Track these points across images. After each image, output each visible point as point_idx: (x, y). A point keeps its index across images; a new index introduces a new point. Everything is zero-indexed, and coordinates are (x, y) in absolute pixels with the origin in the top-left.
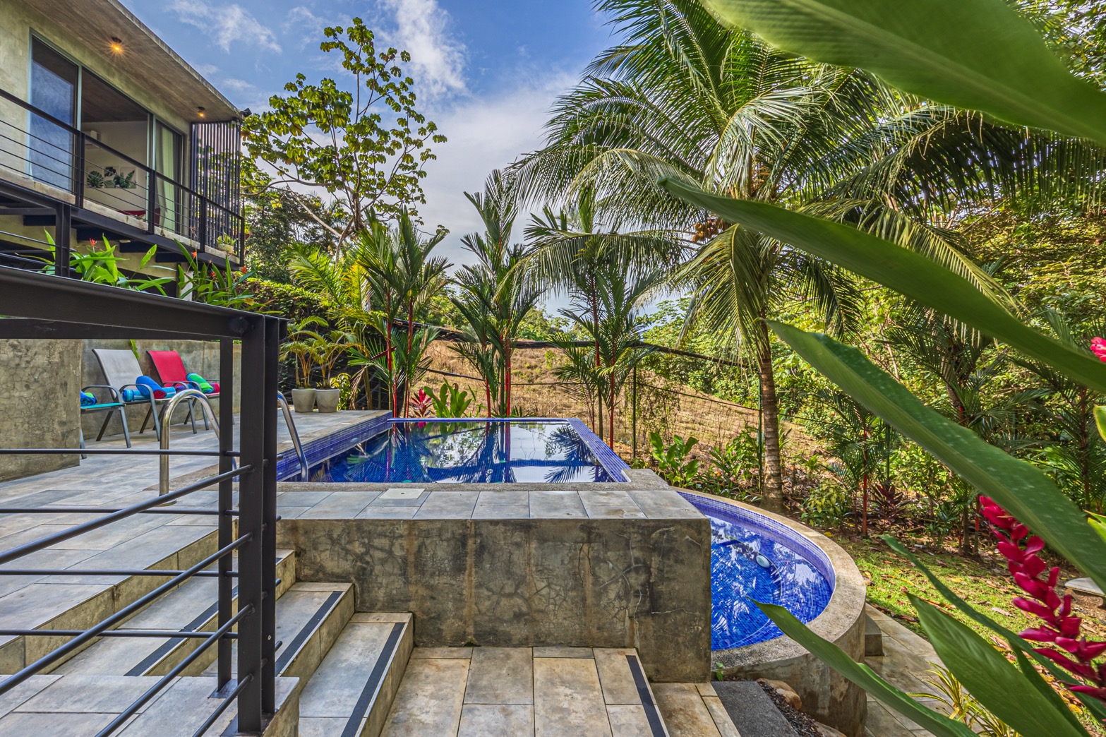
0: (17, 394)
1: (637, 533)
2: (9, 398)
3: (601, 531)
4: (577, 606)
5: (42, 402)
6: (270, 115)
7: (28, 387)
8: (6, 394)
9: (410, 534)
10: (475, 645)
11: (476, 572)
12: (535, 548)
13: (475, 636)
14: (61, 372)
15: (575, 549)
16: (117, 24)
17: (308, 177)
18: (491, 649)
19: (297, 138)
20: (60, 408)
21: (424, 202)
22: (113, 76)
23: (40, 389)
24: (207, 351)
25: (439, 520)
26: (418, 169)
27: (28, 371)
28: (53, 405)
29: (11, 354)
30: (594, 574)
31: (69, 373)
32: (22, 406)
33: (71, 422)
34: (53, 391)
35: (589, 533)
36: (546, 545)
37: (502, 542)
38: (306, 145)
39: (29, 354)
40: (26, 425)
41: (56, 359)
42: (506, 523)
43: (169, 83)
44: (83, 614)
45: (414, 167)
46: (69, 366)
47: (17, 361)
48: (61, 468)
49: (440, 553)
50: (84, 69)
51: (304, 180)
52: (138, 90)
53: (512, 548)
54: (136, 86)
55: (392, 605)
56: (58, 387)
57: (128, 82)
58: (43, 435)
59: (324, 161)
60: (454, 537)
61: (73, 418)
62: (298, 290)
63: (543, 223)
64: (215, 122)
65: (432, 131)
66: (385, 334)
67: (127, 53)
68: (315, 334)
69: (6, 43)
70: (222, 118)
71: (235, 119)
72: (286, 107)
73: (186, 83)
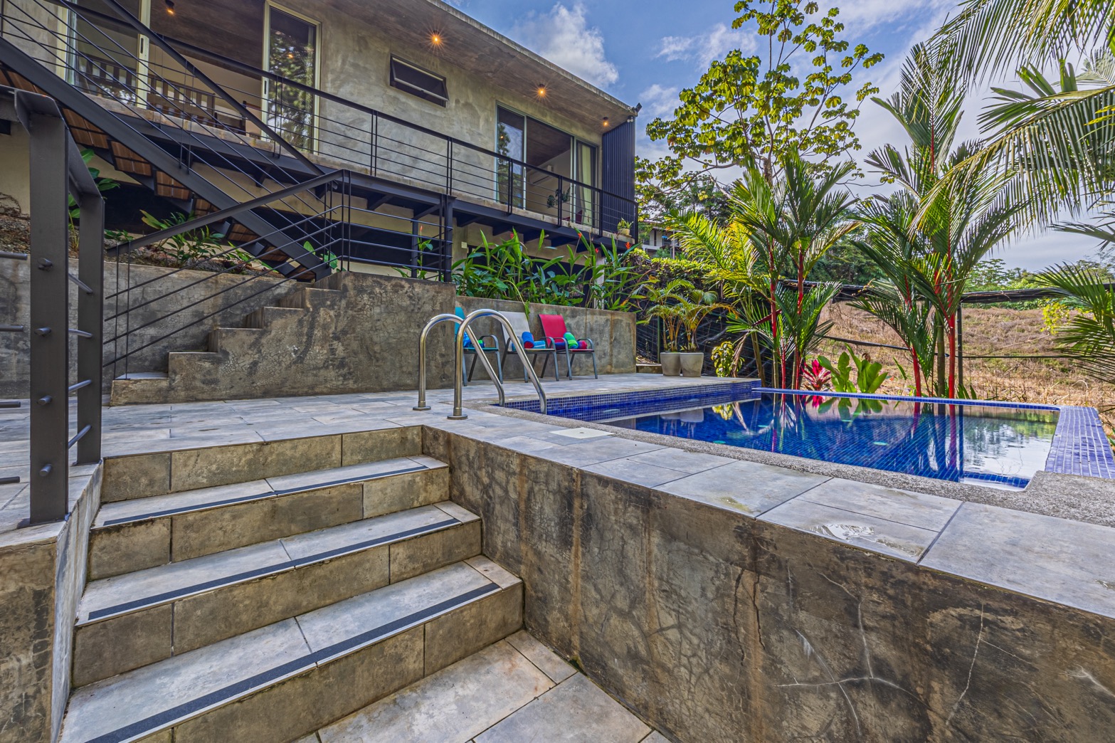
0: (412, 331)
1: (882, 592)
3: (783, 555)
4: (730, 699)
6: (681, 109)
7: (419, 327)
9: (521, 472)
10: (582, 671)
11: (583, 554)
12: (658, 545)
13: (581, 654)
15: (727, 575)
16: (537, 72)
17: (724, 160)
18: (596, 688)
19: (706, 122)
20: (441, 344)
21: (858, 147)
22: (546, 116)
24: (589, 316)
25: (546, 461)
26: (847, 110)
27: (420, 315)
28: (436, 342)
29: (408, 302)
30: (767, 648)
32: (415, 340)
33: (448, 355)
34: (436, 331)
35: (756, 552)
36: (675, 545)
37: (613, 518)
38: (715, 126)
39: (420, 302)
42: (618, 485)
43: (580, 106)
44: (229, 455)
45: (841, 110)
47: (412, 307)
49: (547, 510)
50: (527, 118)
51: (719, 164)
52: (563, 121)
53: (627, 533)
54: (561, 118)
55: (509, 561)
57: (556, 118)
58: (429, 362)
59: (733, 137)
60: (559, 491)
62: (692, 264)
63: (1021, 96)
64: (617, 127)
65: (861, 55)
66: (769, 296)
67: (548, 93)
68: (679, 297)
69: (483, 115)
70: (621, 120)
71: (629, 118)
72: (695, 96)
73: (589, 101)
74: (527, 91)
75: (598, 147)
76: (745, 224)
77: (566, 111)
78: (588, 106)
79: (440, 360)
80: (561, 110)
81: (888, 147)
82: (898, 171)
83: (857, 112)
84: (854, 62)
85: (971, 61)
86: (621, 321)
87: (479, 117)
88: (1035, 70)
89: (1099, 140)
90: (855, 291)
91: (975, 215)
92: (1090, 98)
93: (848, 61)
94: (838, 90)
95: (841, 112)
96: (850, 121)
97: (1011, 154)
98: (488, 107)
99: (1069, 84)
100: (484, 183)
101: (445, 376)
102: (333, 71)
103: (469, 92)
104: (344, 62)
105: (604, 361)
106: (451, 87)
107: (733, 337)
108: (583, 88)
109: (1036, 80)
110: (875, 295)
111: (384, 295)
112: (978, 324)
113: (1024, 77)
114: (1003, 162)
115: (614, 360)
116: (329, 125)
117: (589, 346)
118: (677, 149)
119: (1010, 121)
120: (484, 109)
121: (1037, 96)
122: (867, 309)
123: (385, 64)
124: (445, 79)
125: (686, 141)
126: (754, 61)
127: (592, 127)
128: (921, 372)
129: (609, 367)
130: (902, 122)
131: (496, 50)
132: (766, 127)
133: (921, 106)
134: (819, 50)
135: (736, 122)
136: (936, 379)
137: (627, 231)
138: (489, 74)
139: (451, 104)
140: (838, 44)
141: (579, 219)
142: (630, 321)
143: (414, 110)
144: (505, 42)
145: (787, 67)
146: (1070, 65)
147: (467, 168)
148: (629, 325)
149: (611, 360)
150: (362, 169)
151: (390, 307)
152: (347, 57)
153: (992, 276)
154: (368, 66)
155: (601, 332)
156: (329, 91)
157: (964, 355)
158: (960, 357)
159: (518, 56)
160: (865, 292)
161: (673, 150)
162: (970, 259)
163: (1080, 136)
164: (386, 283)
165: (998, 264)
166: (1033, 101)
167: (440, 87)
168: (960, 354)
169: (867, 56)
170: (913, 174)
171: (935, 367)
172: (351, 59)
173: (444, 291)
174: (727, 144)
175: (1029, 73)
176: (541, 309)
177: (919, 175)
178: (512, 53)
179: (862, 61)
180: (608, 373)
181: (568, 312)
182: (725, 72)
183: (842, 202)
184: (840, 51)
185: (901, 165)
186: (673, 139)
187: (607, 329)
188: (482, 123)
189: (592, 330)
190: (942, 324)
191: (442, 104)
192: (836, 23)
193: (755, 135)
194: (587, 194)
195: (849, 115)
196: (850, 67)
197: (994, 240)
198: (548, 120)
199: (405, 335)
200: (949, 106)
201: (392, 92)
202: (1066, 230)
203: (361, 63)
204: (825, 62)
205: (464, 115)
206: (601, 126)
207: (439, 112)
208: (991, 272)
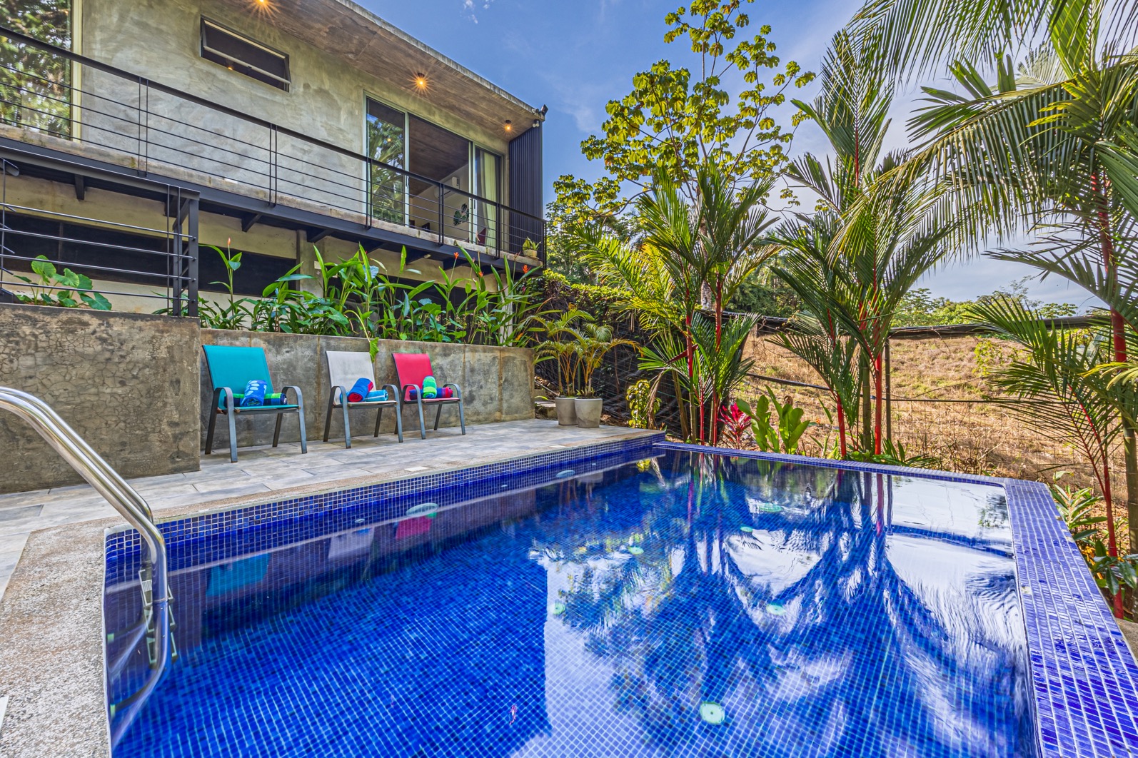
0: (108, 391)
2: (97, 394)
5: (145, 400)
7: (123, 383)
8: (93, 390)
14: (171, 369)
20: (170, 408)
22: (434, 114)
23: (140, 386)
26: (780, 133)
27: (123, 366)
28: (160, 404)
29: (99, 348)
31: (182, 370)
32: (115, 404)
33: (186, 423)
34: (160, 388)
38: (646, 143)
39: (124, 348)
40: (122, 424)
41: (163, 353)
43: (473, 105)
45: (775, 133)
46: (181, 361)
47: (107, 355)
48: (172, 473)
50: (410, 115)
52: (457, 123)
54: (454, 119)
56: (167, 385)
57: (447, 117)
58: (147, 436)
59: (666, 156)
61: (189, 419)
63: (954, 98)
64: (524, 134)
65: (793, 73)
66: (685, 328)
67: (430, 84)
68: (576, 332)
69: (345, 107)
70: (526, 124)
71: (535, 122)
72: (623, 109)
73: (484, 98)
74: (403, 79)
75: (504, 156)
76: (657, 245)
77: (459, 110)
78: (483, 105)
79: (169, 431)
80: (452, 108)
81: (808, 156)
82: (820, 186)
83: (791, 136)
84: (787, 80)
85: (898, 52)
86: (514, 358)
87: (339, 109)
88: (969, 65)
89: (1042, 147)
90: (779, 324)
91: (902, 236)
92: (1031, 97)
93: (780, 79)
94: (771, 111)
95: (774, 135)
96: (783, 144)
97: (942, 167)
98: (354, 96)
99: (1007, 83)
100: (350, 193)
101: (179, 454)
102: (103, 29)
103: (324, 75)
104: (122, 18)
105: (490, 407)
106: (298, 67)
107: (649, 375)
108: (471, 80)
109: (970, 78)
110: (797, 329)
111: (43, 337)
112: (907, 352)
113: (956, 74)
114: (932, 176)
115: (505, 405)
116: (99, 105)
117: (455, 393)
118: (614, 170)
119: (943, 127)
120: (347, 99)
121: (971, 98)
122: (787, 345)
123: (191, 26)
124: (287, 57)
125: (623, 161)
126: (685, 74)
127: (496, 132)
128: (845, 420)
129: (498, 414)
130: (824, 127)
131: (348, 22)
132: (700, 147)
133: (841, 106)
134: (752, 67)
135: (667, 139)
136: (861, 430)
137: (534, 253)
138: (350, 56)
139: (297, 87)
140: (769, 59)
141: (482, 240)
142: (526, 359)
143: (240, 91)
144: (357, 11)
145: (716, 80)
146: (1008, 57)
147: (323, 173)
148: (524, 363)
149: (501, 405)
150: (124, 159)
151: (56, 357)
152: (128, 11)
153: (919, 303)
154: (163, 27)
155: (487, 373)
156: (98, 54)
157: (892, 398)
158: (888, 400)
159: (379, 32)
160: (789, 325)
161: (609, 170)
162: (898, 288)
163: (1020, 141)
164: (48, 319)
165: (925, 293)
166: (968, 103)
167: (282, 66)
168: (888, 396)
169: (799, 74)
170: (836, 189)
171: (861, 413)
172: (134, 15)
173: (175, 330)
174: (660, 164)
175: (962, 69)
176: (397, 347)
177: (842, 190)
178: (371, 28)
179: (794, 79)
180: (497, 421)
181: (437, 350)
182: (652, 82)
183: (760, 220)
184: (771, 67)
185: (823, 177)
186: (610, 159)
187: (494, 369)
188: (343, 116)
189: (472, 370)
190: (867, 365)
191: (284, 87)
192: (768, 41)
193: (688, 155)
194: (491, 211)
195: (782, 138)
196: (782, 85)
197: (922, 268)
198: (437, 119)
199: (93, 398)
200: (874, 109)
201: (205, 66)
202: (1003, 258)
203: (152, 23)
204: (756, 78)
205: (316, 103)
206: (503, 130)
207: (279, 96)
208: (918, 301)
